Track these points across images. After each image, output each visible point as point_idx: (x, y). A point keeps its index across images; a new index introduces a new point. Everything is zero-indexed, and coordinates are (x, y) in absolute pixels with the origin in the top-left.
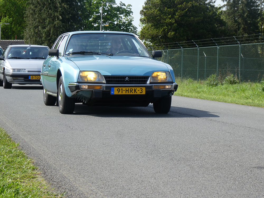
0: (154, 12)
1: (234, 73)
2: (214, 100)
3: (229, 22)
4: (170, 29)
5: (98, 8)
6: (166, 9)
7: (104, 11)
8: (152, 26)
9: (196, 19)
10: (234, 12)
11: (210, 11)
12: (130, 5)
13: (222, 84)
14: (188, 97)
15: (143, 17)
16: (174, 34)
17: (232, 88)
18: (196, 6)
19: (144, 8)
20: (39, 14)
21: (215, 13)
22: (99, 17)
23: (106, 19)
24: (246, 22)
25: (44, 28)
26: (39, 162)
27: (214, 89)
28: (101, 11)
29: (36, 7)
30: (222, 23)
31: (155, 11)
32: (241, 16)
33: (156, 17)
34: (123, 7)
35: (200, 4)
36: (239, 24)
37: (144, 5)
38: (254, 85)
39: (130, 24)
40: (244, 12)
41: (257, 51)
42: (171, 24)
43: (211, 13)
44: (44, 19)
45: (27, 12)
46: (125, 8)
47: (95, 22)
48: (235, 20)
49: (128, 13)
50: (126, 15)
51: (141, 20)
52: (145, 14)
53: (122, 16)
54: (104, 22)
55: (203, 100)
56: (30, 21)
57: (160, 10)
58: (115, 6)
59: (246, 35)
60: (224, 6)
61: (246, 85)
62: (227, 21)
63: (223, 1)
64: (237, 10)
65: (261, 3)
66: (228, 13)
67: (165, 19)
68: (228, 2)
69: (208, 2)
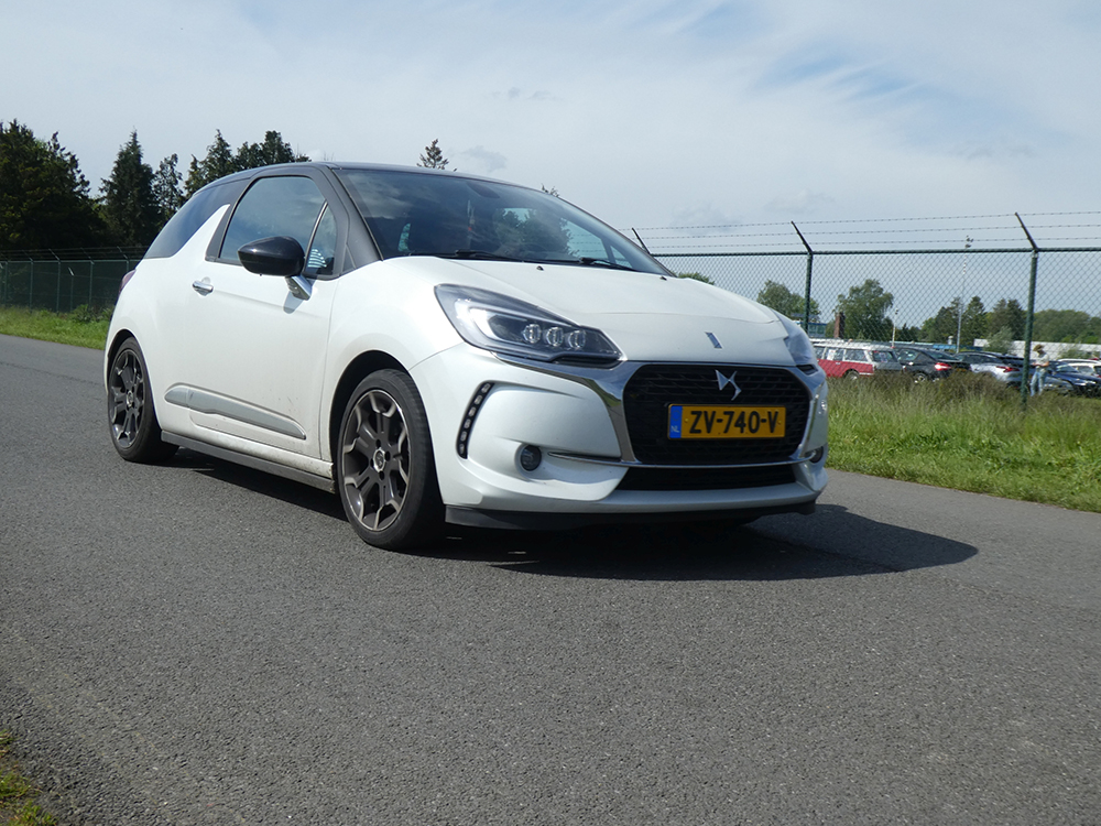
2: (82, 345)
3: (112, 224)
6: (5, 195)
9: (58, 215)
10: (120, 208)
11: (81, 205)
13: (98, 321)
14: (39, 339)
16: (20, 237)
18: (57, 195)
27: (83, 328)
30: (100, 224)
32: (131, 216)
35: (63, 192)
36: (127, 228)
40: (135, 210)
43: (82, 208)
48: (120, 220)
55: (63, 346)
60: (103, 198)
62: (108, 222)
63: (102, 190)
64: (124, 207)
65: (163, 198)
66: (109, 209)
67: (4, 212)
68: (109, 194)
69: (77, 189)
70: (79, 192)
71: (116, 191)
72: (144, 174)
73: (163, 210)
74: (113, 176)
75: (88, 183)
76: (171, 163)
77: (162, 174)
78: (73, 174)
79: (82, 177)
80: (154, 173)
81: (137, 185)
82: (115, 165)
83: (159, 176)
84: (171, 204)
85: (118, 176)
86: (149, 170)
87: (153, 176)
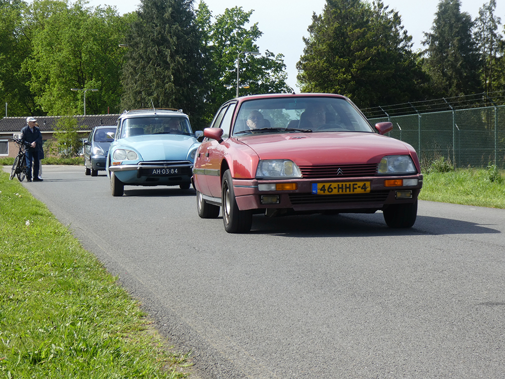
0: (318, 63)
1: (446, 155)
3: (435, 77)
4: (345, 89)
5: (232, 61)
6: (337, 58)
7: (242, 65)
8: (316, 86)
9: (385, 72)
10: (443, 59)
11: (405, 60)
12: (281, 55)
15: (302, 72)
17: (443, 178)
18: (383, 53)
19: (302, 59)
20: (142, 73)
21: (412, 62)
22: (233, 75)
23: (244, 78)
24: (461, 74)
25: (150, 94)
26: (150, 305)
28: (237, 66)
29: (137, 63)
30: (424, 78)
31: (321, 63)
32: (453, 66)
33: (321, 71)
34: (271, 58)
35: (389, 50)
36: (450, 78)
37: (303, 54)
38: (477, 172)
39: (282, 83)
40: (456, 60)
41: (480, 119)
42: (345, 81)
43: (406, 63)
44: (150, 81)
45: (125, 72)
46: (274, 59)
47: (228, 82)
48: (443, 72)
49: (279, 67)
50: (276, 71)
51: (299, 77)
52: (305, 68)
53: (269, 71)
54: (242, 82)
56: (129, 85)
57: (328, 61)
58: (258, 57)
59: (462, 95)
60: (426, 51)
61: (463, 173)
62: (431, 74)
63: (424, 43)
64: (446, 57)
65: (484, 45)
66: (432, 62)
67: (336, 74)
68: (431, 46)
69: (401, 45)
70: (403, 47)
71: (437, 42)
72: (463, 23)
73: (484, 56)
74: (433, 28)
75: (411, 38)
76: (490, 9)
77: (481, 20)
78: (397, 30)
79: (405, 33)
80: (473, 20)
81: (458, 32)
82: (436, 17)
83: (479, 23)
84: (491, 50)
85: (438, 27)
86: (468, 18)
87: (472, 24)
